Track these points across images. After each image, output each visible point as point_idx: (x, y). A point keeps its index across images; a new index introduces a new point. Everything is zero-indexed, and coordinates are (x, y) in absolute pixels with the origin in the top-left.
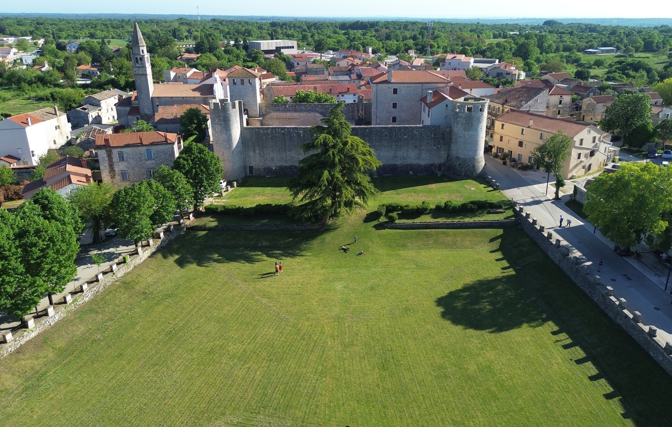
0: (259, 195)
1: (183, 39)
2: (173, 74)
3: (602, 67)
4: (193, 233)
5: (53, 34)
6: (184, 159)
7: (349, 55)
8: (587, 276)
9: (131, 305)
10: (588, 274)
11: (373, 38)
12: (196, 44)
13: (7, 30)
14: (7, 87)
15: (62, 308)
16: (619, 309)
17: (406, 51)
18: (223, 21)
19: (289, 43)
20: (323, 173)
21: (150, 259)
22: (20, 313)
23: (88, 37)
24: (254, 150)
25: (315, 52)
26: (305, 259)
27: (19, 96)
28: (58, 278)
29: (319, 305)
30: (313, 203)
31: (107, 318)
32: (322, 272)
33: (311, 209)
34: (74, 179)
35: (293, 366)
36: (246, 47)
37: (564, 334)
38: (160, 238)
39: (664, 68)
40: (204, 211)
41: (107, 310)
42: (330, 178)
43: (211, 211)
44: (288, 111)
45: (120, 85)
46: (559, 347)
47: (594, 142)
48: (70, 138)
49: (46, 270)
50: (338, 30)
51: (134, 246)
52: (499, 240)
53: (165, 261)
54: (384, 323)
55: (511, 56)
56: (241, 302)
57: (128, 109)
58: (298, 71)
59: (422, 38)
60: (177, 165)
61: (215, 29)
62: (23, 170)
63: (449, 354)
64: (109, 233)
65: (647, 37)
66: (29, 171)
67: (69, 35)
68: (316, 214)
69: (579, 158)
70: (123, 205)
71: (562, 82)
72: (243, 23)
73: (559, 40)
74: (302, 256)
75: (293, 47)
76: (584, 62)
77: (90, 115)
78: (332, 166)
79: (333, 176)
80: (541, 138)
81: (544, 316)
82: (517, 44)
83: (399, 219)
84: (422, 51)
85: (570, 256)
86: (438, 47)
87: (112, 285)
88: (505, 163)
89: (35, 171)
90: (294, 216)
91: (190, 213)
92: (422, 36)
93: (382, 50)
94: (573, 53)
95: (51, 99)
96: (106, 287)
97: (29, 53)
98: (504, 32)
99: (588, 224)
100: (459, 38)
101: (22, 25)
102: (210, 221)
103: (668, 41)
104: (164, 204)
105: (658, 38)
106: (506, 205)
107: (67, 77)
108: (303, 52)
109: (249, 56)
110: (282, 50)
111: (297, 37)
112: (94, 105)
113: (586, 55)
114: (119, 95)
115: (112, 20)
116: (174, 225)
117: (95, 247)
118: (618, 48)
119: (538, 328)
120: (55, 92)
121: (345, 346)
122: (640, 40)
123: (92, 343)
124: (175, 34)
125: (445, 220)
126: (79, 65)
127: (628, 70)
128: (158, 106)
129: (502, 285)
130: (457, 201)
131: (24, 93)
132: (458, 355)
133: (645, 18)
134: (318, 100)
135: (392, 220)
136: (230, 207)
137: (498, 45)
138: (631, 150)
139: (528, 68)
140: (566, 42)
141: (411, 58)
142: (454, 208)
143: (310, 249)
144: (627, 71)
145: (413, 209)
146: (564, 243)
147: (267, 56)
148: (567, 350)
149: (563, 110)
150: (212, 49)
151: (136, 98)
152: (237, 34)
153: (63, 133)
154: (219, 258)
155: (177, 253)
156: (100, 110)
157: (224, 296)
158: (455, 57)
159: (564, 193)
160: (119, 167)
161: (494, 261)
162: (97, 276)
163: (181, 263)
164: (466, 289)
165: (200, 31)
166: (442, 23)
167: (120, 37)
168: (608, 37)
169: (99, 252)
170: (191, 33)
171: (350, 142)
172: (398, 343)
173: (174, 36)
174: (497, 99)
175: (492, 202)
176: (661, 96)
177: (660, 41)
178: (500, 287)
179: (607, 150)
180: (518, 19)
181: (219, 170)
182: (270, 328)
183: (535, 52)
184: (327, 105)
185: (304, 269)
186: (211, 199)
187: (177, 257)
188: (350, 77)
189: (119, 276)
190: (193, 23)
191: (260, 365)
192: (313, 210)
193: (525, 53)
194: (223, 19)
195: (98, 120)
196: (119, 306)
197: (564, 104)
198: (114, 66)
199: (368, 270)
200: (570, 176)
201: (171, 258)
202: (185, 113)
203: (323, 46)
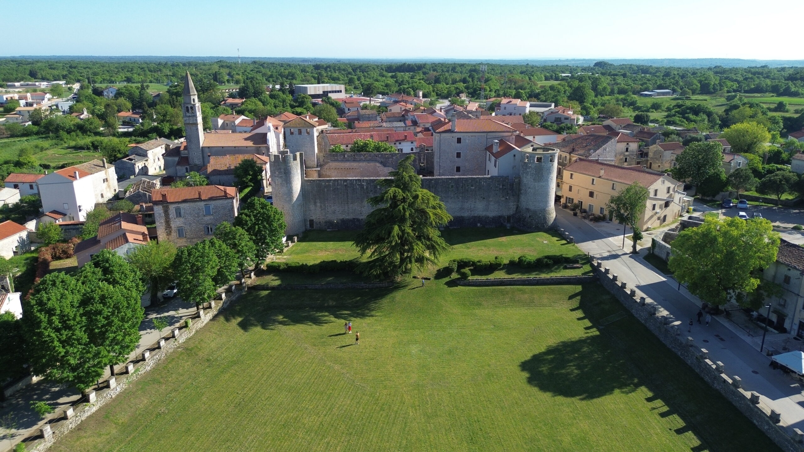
0: (322, 251)
1: (224, 82)
2: (220, 122)
3: (660, 111)
4: (255, 293)
5: (88, 78)
6: (246, 215)
7: (400, 99)
8: (678, 337)
9: (195, 373)
10: (679, 335)
11: (421, 81)
12: (240, 89)
13: (39, 74)
14: (44, 136)
15: (124, 378)
16: (716, 373)
17: (458, 94)
18: (264, 63)
19: (336, 87)
20: (393, 228)
21: (212, 322)
22: (82, 386)
23: (125, 81)
24: (315, 203)
25: (364, 96)
26: (376, 320)
27: (57, 145)
28: (122, 347)
29: (396, 372)
30: (381, 260)
31: (170, 388)
32: (394, 334)
33: (380, 266)
34: (130, 237)
35: (375, 440)
36: (292, 92)
37: (659, 400)
38: (221, 299)
39: (725, 111)
40: (265, 268)
41: (170, 379)
42: (400, 233)
43: (273, 269)
44: (347, 161)
45: (164, 133)
46: (656, 416)
47: (668, 192)
48: (117, 191)
49: (110, 339)
50: (385, 73)
51: (195, 308)
52: (579, 298)
53: (228, 324)
54: (467, 391)
55: (566, 99)
56: (312, 368)
57: (177, 159)
58: (349, 118)
59: (472, 81)
60: (238, 222)
61: (257, 72)
62: (70, 227)
63: (539, 425)
64: (167, 295)
65: (703, 79)
66: (77, 227)
67: (104, 80)
68: (385, 271)
69: (654, 209)
70: (187, 265)
71: (625, 128)
72: (285, 66)
73: (613, 82)
74: (372, 316)
75: (341, 91)
76: (640, 105)
77: (136, 166)
78: (402, 220)
79: (403, 231)
80: (613, 189)
81: (636, 381)
82: (570, 86)
83: (472, 275)
84: (474, 94)
85: (657, 315)
86: (490, 91)
87: (174, 352)
88: (575, 215)
89: (84, 227)
90: (361, 273)
91: (251, 271)
92: (472, 79)
93: (433, 93)
94: (628, 96)
95: (92, 149)
96: (168, 355)
97: (64, 99)
98: (555, 74)
99: (671, 280)
100: (510, 81)
101: (54, 69)
102: (272, 280)
103: (724, 82)
104: (227, 263)
105: (714, 80)
106: (583, 259)
107: (108, 125)
108: (351, 97)
109: (295, 100)
110: (330, 95)
111: (343, 80)
112: (140, 156)
113: (642, 98)
114: (166, 144)
115: (148, 62)
116: (236, 285)
117: (154, 310)
118: (674, 91)
119: (630, 394)
120: (96, 140)
121: (428, 417)
122: (695, 82)
123: (157, 417)
124: (216, 77)
125: (520, 277)
126: (119, 111)
127: (688, 113)
128: (209, 156)
129: (587, 347)
130: (532, 256)
131: (62, 142)
132: (549, 425)
133: (696, 58)
134: (378, 149)
135: (464, 276)
136: (293, 265)
137: (552, 88)
138: (704, 199)
139: (585, 112)
140: (620, 84)
141: (463, 102)
142: (529, 263)
143: (379, 308)
144: (686, 115)
145: (486, 265)
146: (649, 300)
147: (314, 100)
148: (664, 419)
149: (630, 158)
150: (257, 94)
151: (186, 148)
152: (280, 77)
153: (111, 186)
154: (285, 319)
155: (240, 316)
156: (147, 160)
157: (294, 362)
158: (511, 102)
159: (641, 246)
160: (176, 223)
161: (576, 320)
162: (159, 343)
163: (244, 326)
164: (550, 351)
165: (241, 74)
166: (491, 65)
167: (158, 81)
168: (663, 79)
169: (159, 316)
170: (232, 77)
171: (420, 195)
172: (485, 412)
173: (215, 79)
174: (564, 147)
175: (567, 256)
176: (729, 143)
177: (717, 83)
178: (585, 349)
179: (681, 201)
180: (567, 60)
181: (282, 226)
182: (345, 397)
183: (591, 96)
184: (387, 154)
185: (375, 331)
186: (272, 256)
187: (240, 319)
188: (405, 124)
189: (180, 342)
190: (233, 65)
191: (339, 439)
192: (383, 267)
193: (581, 97)
194: (263, 61)
195: (144, 170)
196: (182, 375)
197: (631, 151)
198: (158, 113)
199: (443, 331)
200: (645, 227)
201: (233, 320)
202: (240, 164)
203: (372, 91)
